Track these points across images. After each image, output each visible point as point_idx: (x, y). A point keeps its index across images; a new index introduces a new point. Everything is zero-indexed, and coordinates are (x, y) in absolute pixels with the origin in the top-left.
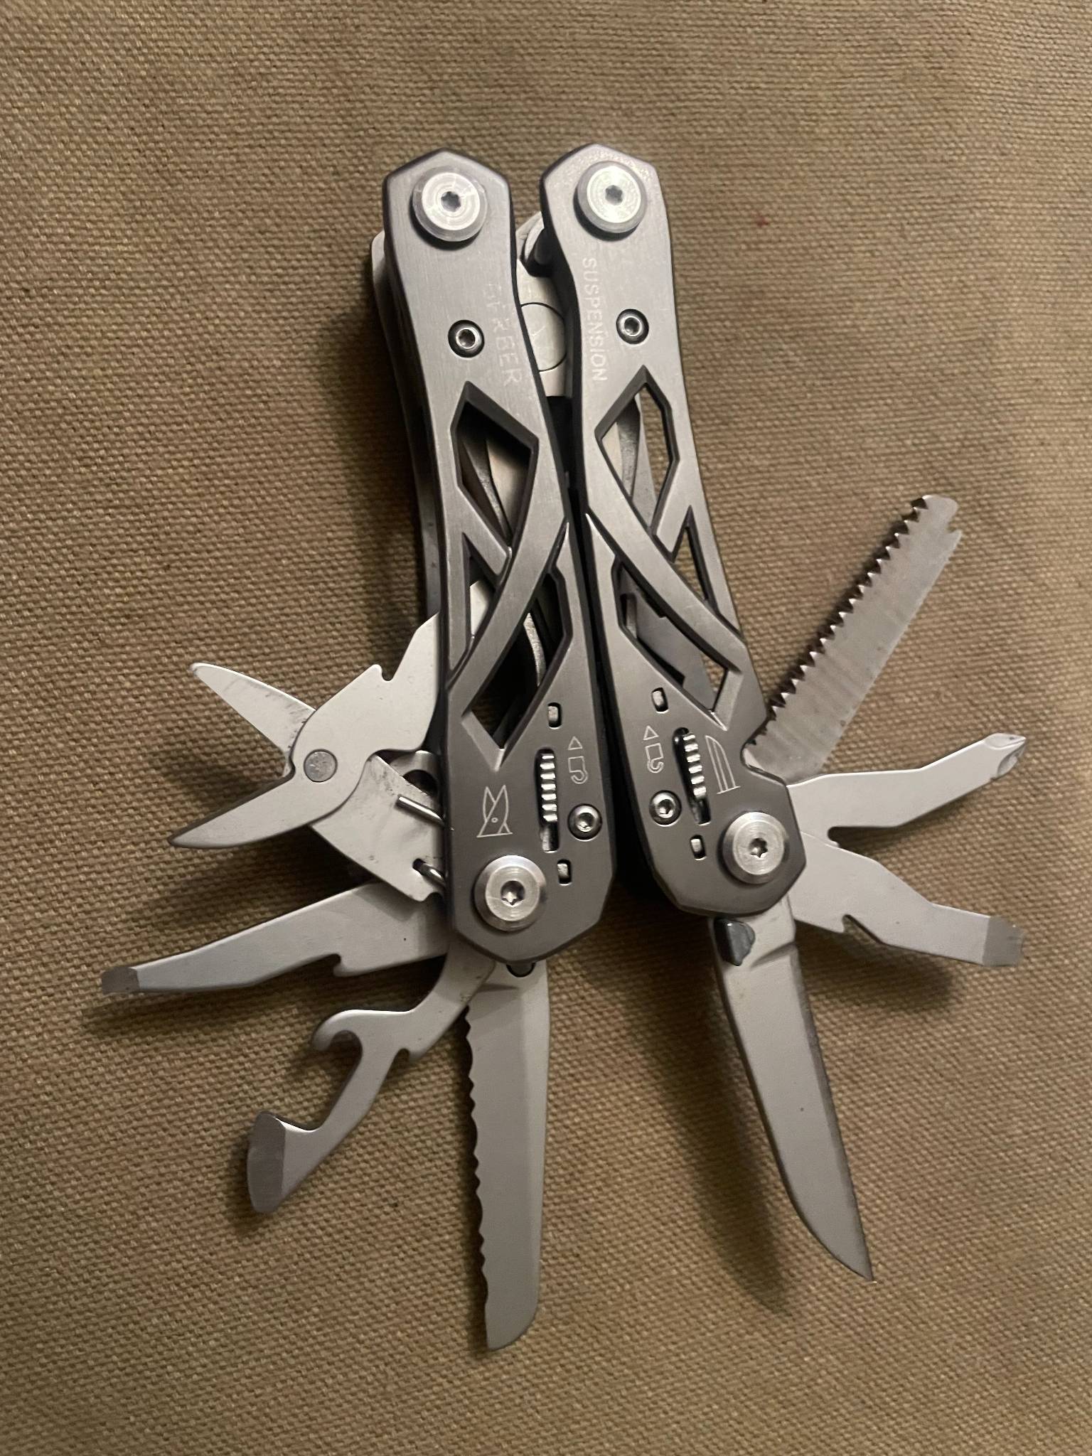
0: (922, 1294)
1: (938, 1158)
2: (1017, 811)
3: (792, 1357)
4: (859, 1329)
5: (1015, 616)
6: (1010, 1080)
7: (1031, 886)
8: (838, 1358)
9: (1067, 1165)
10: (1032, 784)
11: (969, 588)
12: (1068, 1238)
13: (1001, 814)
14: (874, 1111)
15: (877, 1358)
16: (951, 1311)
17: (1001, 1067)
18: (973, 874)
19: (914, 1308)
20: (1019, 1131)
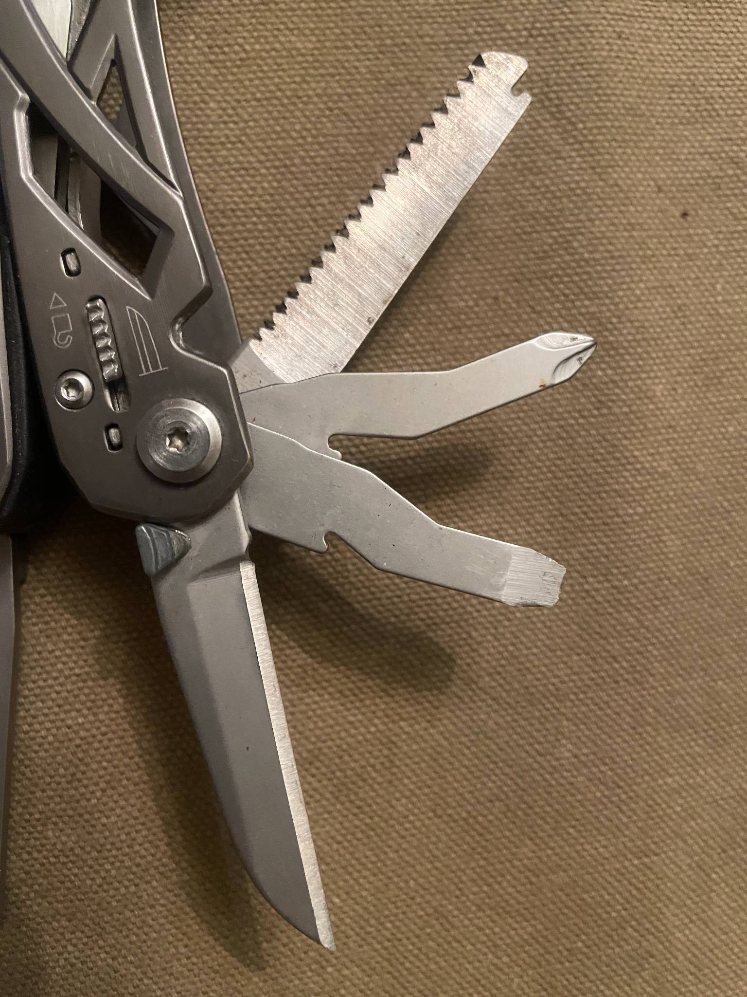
0: (456, 913)
1: (479, 778)
2: (578, 424)
3: (314, 967)
4: (387, 944)
5: (582, 217)
6: (560, 701)
7: (590, 502)
8: (364, 971)
9: (618, 791)
10: (595, 396)
11: (534, 187)
12: (618, 866)
13: (561, 427)
14: (411, 726)
15: (405, 973)
16: (487, 931)
17: (551, 687)
18: (528, 489)
19: (448, 926)
20: (567, 754)
